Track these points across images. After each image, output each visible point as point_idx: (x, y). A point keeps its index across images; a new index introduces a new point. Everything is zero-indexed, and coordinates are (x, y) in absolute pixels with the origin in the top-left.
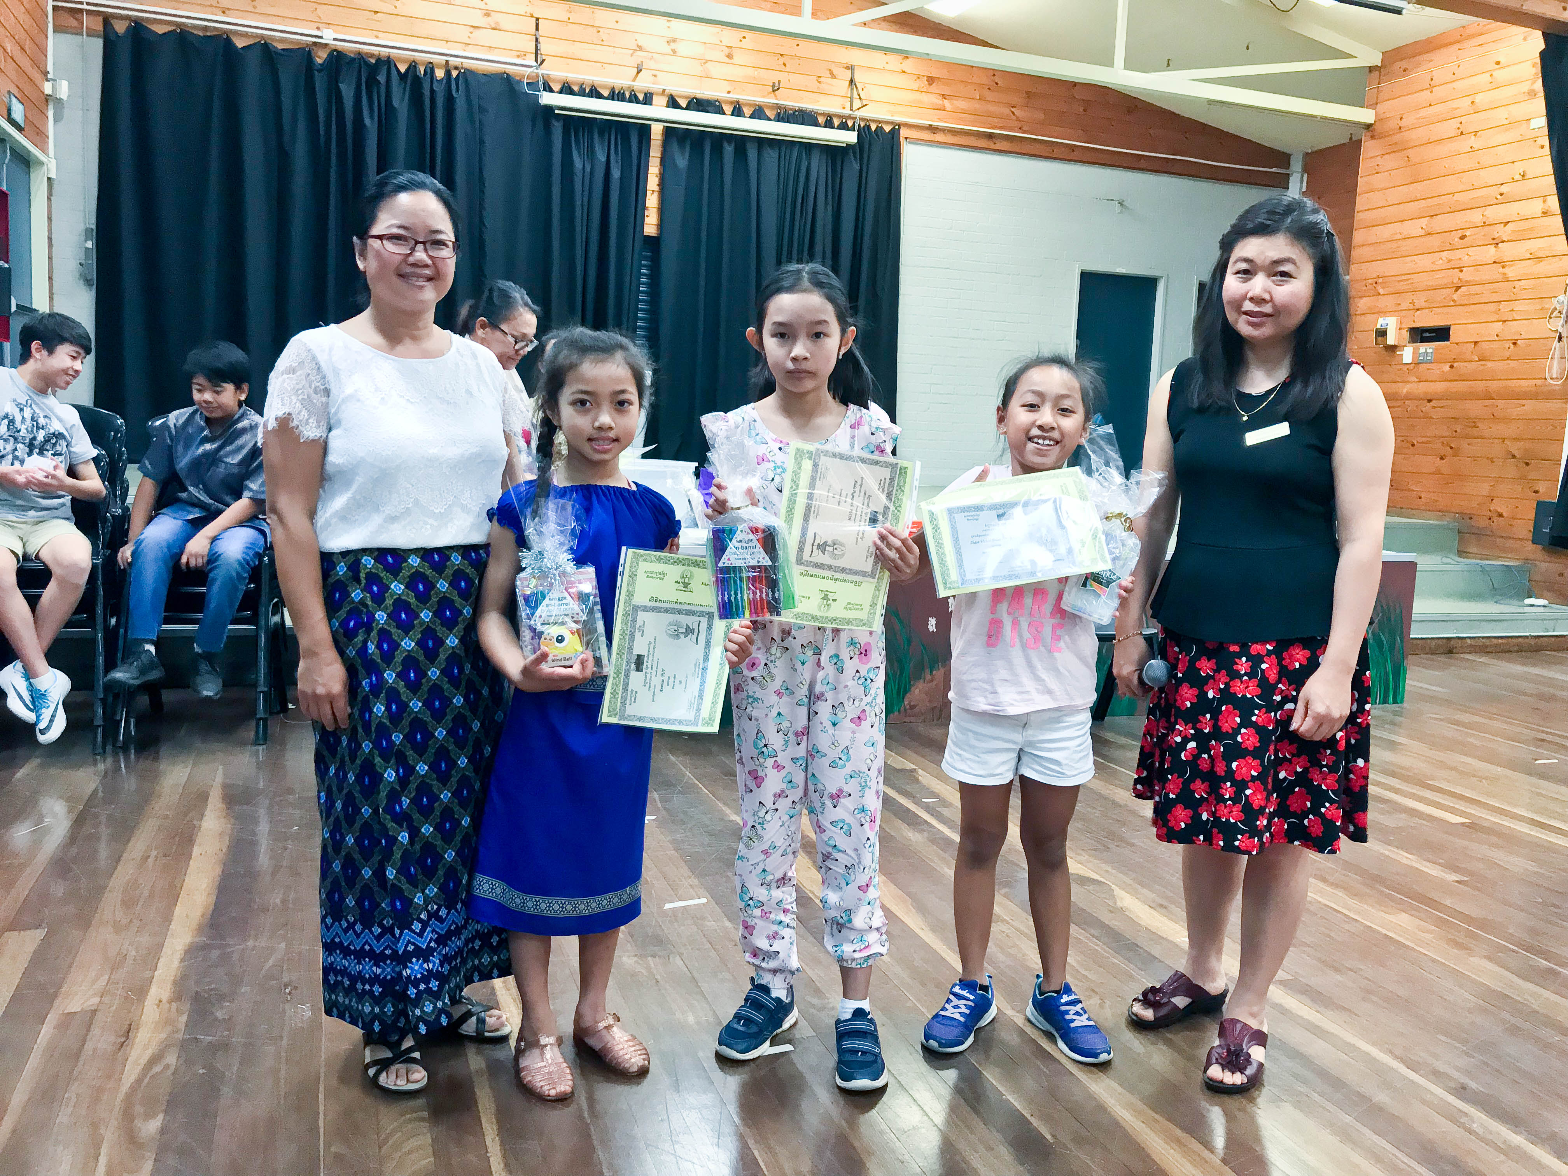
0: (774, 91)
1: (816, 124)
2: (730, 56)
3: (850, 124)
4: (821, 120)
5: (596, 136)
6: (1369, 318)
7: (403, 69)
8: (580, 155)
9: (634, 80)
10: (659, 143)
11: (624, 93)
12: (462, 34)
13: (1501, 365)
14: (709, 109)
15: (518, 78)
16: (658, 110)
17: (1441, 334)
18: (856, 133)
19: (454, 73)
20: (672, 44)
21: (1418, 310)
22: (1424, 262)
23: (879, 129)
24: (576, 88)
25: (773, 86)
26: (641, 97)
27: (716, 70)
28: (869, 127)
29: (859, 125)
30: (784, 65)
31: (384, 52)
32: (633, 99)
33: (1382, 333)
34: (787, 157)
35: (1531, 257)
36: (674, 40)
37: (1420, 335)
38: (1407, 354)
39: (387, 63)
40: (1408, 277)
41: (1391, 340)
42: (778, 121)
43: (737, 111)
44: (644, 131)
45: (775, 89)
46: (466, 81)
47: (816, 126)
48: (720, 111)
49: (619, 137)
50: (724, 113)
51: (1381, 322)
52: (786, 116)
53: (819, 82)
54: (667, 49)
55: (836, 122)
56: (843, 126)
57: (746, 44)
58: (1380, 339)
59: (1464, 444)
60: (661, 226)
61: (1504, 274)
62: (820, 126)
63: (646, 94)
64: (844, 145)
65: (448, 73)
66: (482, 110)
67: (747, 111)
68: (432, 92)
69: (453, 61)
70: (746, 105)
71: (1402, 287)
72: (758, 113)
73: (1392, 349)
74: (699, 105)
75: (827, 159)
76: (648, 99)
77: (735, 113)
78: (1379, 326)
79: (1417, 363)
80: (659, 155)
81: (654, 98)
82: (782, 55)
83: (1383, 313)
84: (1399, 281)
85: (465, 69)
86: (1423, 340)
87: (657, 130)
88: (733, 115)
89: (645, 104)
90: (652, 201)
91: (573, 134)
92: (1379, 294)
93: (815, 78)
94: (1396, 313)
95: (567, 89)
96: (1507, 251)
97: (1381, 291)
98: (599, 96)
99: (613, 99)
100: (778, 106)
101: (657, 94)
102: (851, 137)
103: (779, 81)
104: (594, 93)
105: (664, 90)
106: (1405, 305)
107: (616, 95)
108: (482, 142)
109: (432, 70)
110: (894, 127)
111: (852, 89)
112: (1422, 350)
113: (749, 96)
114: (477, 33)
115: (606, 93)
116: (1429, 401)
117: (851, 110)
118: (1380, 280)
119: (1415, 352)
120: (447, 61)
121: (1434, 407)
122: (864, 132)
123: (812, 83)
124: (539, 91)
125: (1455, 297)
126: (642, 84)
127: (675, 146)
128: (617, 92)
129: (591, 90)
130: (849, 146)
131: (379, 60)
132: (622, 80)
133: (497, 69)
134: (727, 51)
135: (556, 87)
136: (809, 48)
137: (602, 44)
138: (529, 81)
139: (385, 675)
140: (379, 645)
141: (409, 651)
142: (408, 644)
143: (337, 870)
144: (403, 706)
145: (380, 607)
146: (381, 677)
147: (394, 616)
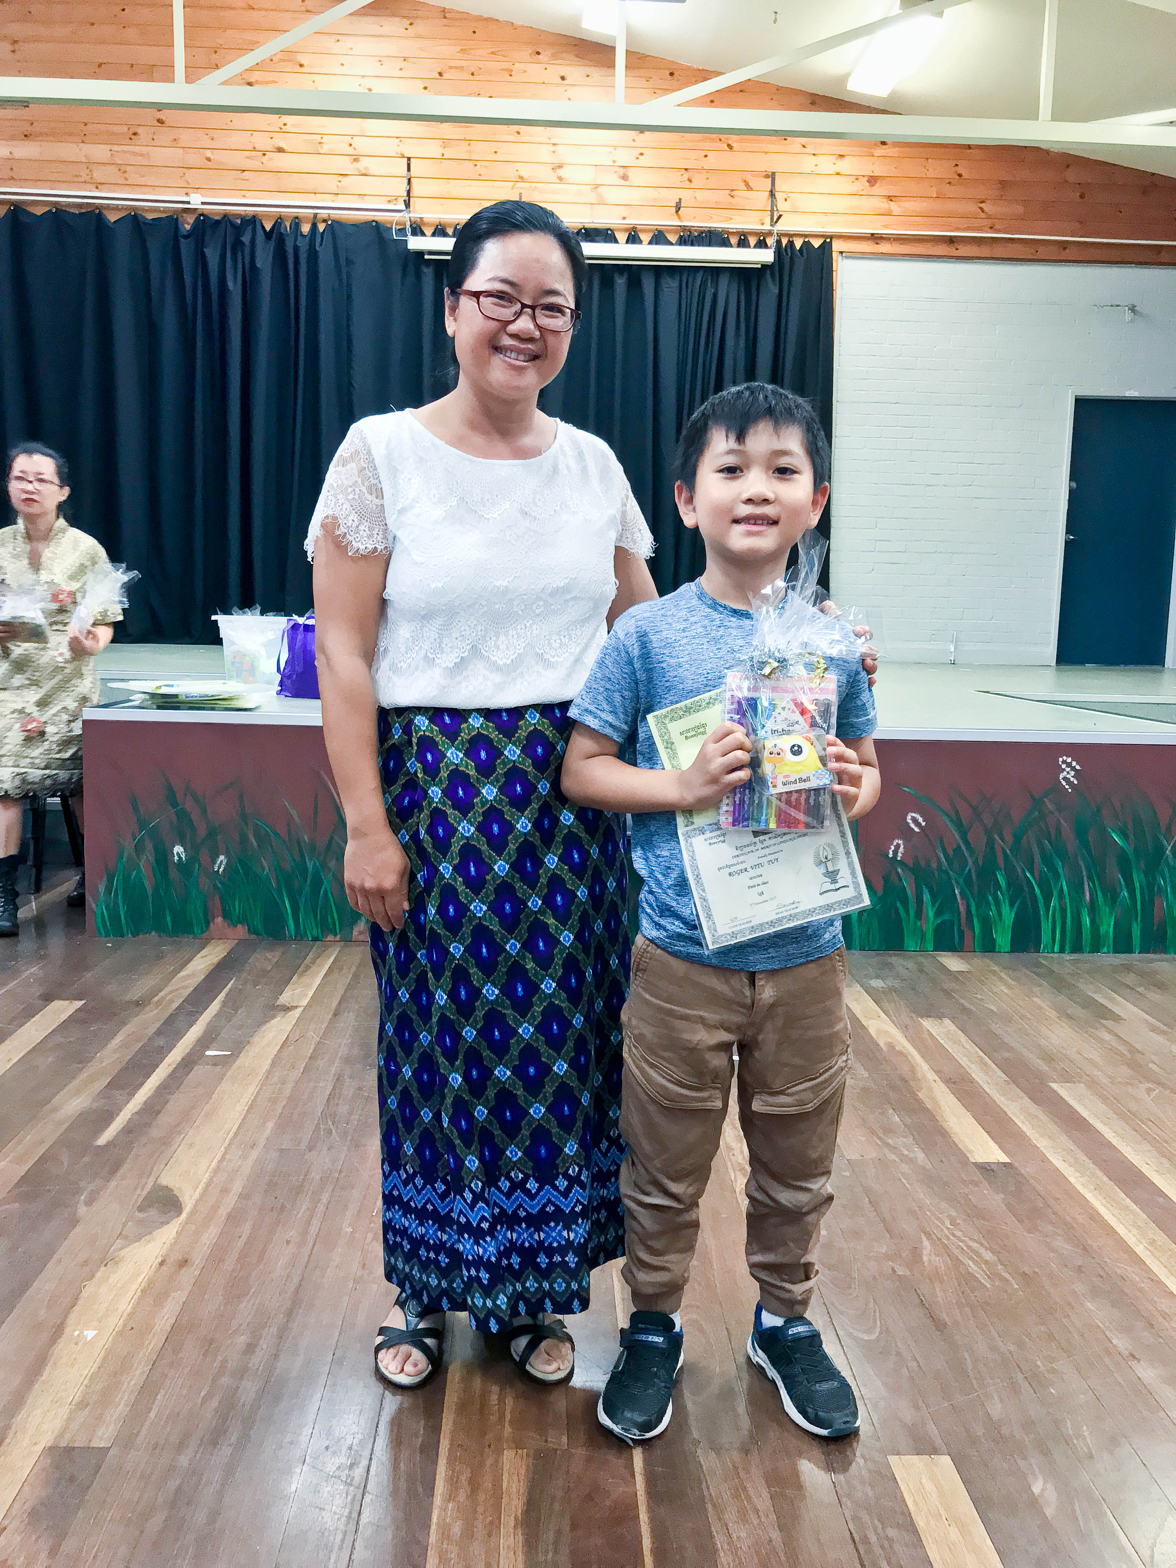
0: (676, 211)
1: (726, 244)
2: (625, 177)
3: (768, 241)
4: (733, 239)
7: (268, 226)
12: (331, 184)
14: (600, 238)
15: (387, 226)
18: (774, 250)
19: (321, 226)
20: (558, 170)
23: (806, 245)
24: (450, 231)
25: (675, 206)
27: (610, 195)
28: (791, 243)
29: (780, 242)
30: (688, 180)
31: (250, 210)
34: (690, 284)
39: (254, 222)
42: (682, 245)
43: (633, 238)
45: (678, 209)
46: (334, 234)
47: (728, 246)
48: (612, 239)
50: (617, 242)
52: (691, 238)
53: (732, 196)
54: (553, 177)
55: (752, 240)
56: (760, 244)
57: (644, 161)
62: (732, 247)
64: (759, 266)
65: (315, 226)
66: (350, 263)
67: (645, 237)
68: (296, 250)
69: (322, 214)
70: (644, 230)
72: (658, 238)
74: (586, 235)
75: (739, 283)
77: (631, 240)
82: (687, 170)
85: (334, 221)
88: (627, 242)
93: (727, 192)
95: (439, 231)
100: (681, 228)
102: (768, 256)
103: (681, 199)
108: (349, 296)
109: (298, 225)
110: (825, 241)
111: (772, 200)
113: (648, 220)
114: (344, 181)
117: (771, 225)
120: (315, 215)
122: (785, 250)
123: (723, 197)
124: (409, 236)
130: (765, 267)
131: (244, 219)
133: (365, 218)
134: (622, 171)
135: (428, 231)
136: (719, 159)
137: (480, 178)
138: (398, 227)
139: (441, 868)
140: (431, 830)
141: (467, 838)
142: (466, 829)
143: (393, 1108)
144: (462, 909)
145: (434, 780)
146: (433, 871)
147: (449, 793)
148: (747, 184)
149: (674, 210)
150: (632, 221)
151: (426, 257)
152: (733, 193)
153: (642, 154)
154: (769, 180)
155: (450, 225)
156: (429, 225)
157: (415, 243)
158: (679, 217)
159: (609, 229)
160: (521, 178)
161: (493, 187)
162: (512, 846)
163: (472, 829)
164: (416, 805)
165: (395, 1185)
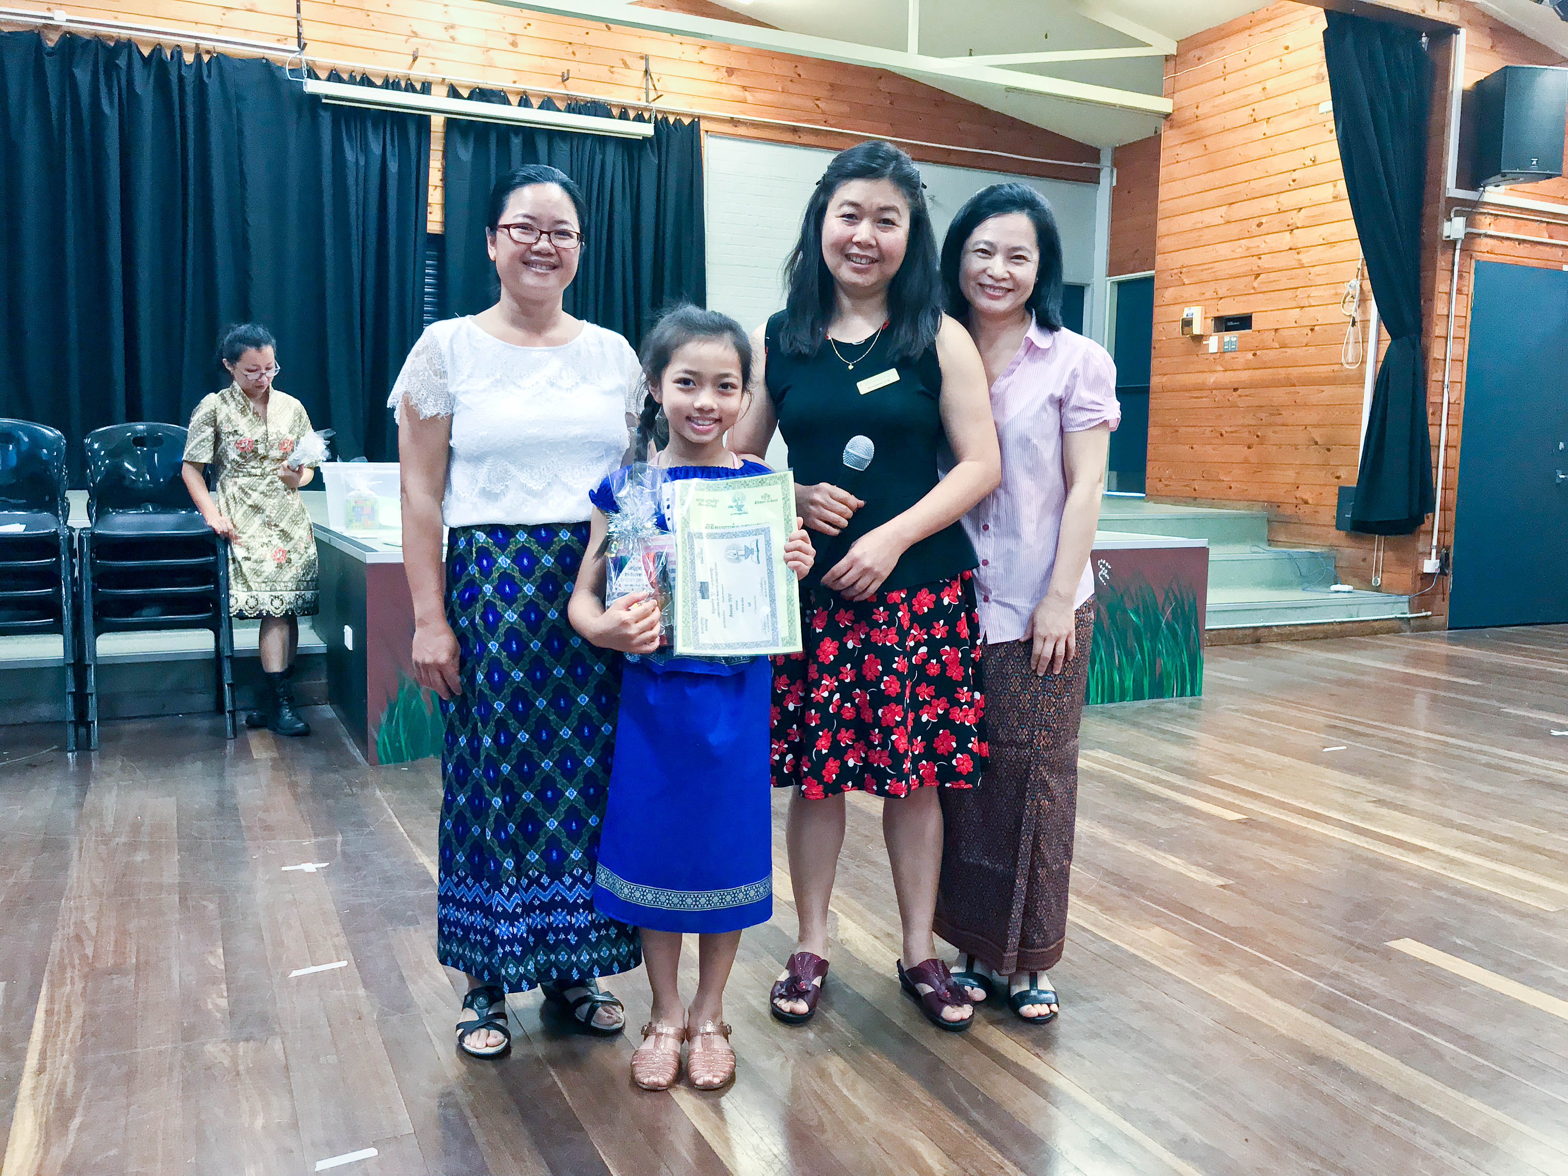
0: (564, 81)
1: (610, 115)
2: (514, 44)
3: (646, 116)
4: (615, 112)
5: (369, 125)
6: (1176, 308)
7: (146, 52)
8: (352, 148)
9: (410, 68)
10: (441, 135)
11: (399, 82)
12: (215, 16)
13: (1300, 352)
14: (493, 99)
15: (280, 65)
16: (438, 100)
17: (1243, 322)
18: (652, 125)
19: (206, 58)
20: (450, 30)
21: (1221, 298)
22: (1224, 250)
23: (678, 122)
24: (345, 77)
25: (563, 76)
26: (418, 86)
27: (500, 59)
28: (666, 119)
29: (656, 117)
30: (574, 53)
31: (125, 34)
32: (410, 88)
33: (1187, 323)
34: (580, 149)
35: (1325, 242)
36: (452, 27)
37: (1225, 324)
38: (1213, 343)
39: (129, 46)
40: (1210, 266)
41: (1197, 330)
42: (569, 112)
43: (525, 102)
44: (422, 122)
45: (565, 79)
46: (221, 69)
47: (610, 117)
48: (505, 101)
49: (395, 128)
50: (509, 103)
51: (1187, 312)
52: (577, 107)
53: (612, 72)
54: (446, 36)
55: (632, 114)
56: (639, 118)
57: (530, 31)
58: (1186, 329)
59: (1269, 433)
60: (445, 223)
61: (1300, 260)
62: (614, 118)
63: (423, 84)
64: (641, 138)
65: (198, 57)
66: (240, 98)
67: (536, 102)
68: (181, 78)
69: (205, 45)
70: (533, 95)
71: (1205, 276)
72: (548, 104)
73: (1198, 339)
74: (481, 94)
75: (623, 152)
76: (426, 88)
77: (523, 103)
78: (1185, 316)
79: (1222, 352)
80: (441, 149)
81: (433, 87)
82: (570, 43)
83: (1188, 303)
84: (1202, 270)
85: (218, 53)
86: (1229, 329)
87: (437, 122)
88: (519, 105)
89: (423, 93)
90: (435, 196)
91: (343, 124)
92: (1184, 284)
93: (607, 68)
94: (1202, 303)
95: (335, 76)
96: (1302, 237)
97: (1186, 281)
98: (371, 84)
99: (387, 88)
100: (569, 97)
101: (437, 83)
102: (647, 130)
103: (568, 70)
104: (366, 81)
105: (444, 79)
106: (1209, 294)
107: (390, 84)
108: (240, 133)
109: (180, 54)
110: (693, 120)
111: (647, 80)
112: (1227, 339)
113: (537, 86)
114: (230, 14)
115: (379, 82)
116: (1236, 390)
117: (647, 101)
118: (1184, 270)
119: (1221, 341)
120: (197, 45)
121: (1240, 396)
122: (661, 125)
123: (603, 72)
124: (303, 78)
125: (1255, 284)
126: (419, 73)
127: (457, 138)
128: (391, 81)
129: (362, 78)
130: (646, 139)
131: (118, 42)
132: (397, 68)
133: (255, 54)
134: (511, 39)
135: (323, 75)
136: (599, 36)
137: (372, 28)
138: (291, 67)
139: (490, 645)
140: (484, 617)
141: (511, 623)
142: (511, 616)
143: (449, 828)
144: (505, 676)
145: (487, 579)
146: (484, 647)
147: (498, 589)
148: (625, 63)
149: (560, 78)
150: (521, 86)
151: (324, 101)
152: (612, 70)
153: (529, 24)
154: (643, 62)
155: (345, 71)
156: (321, 68)
157: (311, 87)
158: (565, 86)
159: (501, 91)
160: (413, 32)
161: (386, 39)
162: (544, 630)
163: (516, 616)
164: (473, 599)
165: (449, 887)
